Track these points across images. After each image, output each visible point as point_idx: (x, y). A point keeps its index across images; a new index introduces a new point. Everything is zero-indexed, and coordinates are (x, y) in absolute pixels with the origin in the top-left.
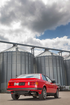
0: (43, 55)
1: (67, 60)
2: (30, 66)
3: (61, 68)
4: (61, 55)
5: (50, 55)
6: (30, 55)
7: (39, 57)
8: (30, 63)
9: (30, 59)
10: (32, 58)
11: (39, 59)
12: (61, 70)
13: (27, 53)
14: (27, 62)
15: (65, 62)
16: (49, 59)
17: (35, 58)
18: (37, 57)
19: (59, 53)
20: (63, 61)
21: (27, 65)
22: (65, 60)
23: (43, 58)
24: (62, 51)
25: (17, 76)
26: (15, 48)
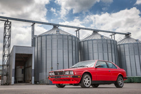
0: (90, 39)
1: (121, 44)
2: (74, 52)
3: (113, 54)
4: (113, 39)
5: (100, 38)
6: (74, 38)
7: (85, 41)
8: (74, 49)
9: (74, 44)
10: (76, 43)
11: (86, 43)
12: (114, 57)
13: (70, 36)
14: (70, 48)
15: (118, 47)
16: (98, 43)
17: (80, 42)
18: (83, 41)
19: (111, 35)
20: (117, 45)
21: (70, 51)
22: (119, 45)
23: (91, 42)
24: (115, 33)
25: (58, 64)
26: (56, 30)
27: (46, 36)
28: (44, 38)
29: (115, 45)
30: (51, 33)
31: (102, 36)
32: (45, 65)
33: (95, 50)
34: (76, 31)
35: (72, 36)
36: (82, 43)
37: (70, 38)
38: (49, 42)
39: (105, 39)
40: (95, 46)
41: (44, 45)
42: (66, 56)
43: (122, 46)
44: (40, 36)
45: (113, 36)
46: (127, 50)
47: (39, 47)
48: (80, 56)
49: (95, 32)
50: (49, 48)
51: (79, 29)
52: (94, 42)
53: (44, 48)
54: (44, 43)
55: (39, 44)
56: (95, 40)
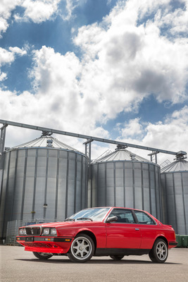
0: (111, 160)
1: (169, 173)
2: (78, 183)
3: (153, 191)
4: (154, 161)
5: (129, 159)
6: (79, 157)
7: (102, 163)
8: (79, 176)
9: (79, 167)
10: (84, 166)
11: (102, 167)
12: (153, 196)
13: (73, 152)
14: (71, 175)
15: (163, 177)
16: (124, 168)
17: (92, 165)
18: (98, 164)
19: (151, 155)
20: (160, 174)
21: (71, 182)
22: (164, 173)
23: (112, 165)
24: (158, 151)
25: (45, 205)
26: (46, 140)
27: (27, 149)
28: (22, 154)
29: (157, 174)
30: (37, 145)
31: (132, 155)
32: (20, 207)
33: (119, 181)
34: (86, 144)
35: (76, 153)
36: (95, 168)
37: (72, 155)
38: (31, 162)
39: (137, 161)
40: (119, 174)
41: (21, 168)
42: (62, 190)
43: (169, 177)
44: (14, 150)
45: (154, 157)
46: (178, 184)
47: (12, 170)
48: (89, 192)
49: (121, 147)
50: (30, 172)
51: (90, 140)
52: (117, 165)
53: (21, 174)
55: (13, 165)
56: (119, 161)
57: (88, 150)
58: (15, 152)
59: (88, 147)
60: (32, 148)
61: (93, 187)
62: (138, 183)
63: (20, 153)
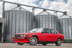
0: (41, 14)
1: (61, 19)
2: (30, 22)
3: (55, 25)
4: (56, 15)
5: (47, 14)
6: (30, 14)
7: (38, 16)
8: (30, 20)
9: (30, 17)
10: (32, 16)
11: (38, 17)
12: (55, 27)
13: (28, 12)
14: (28, 20)
15: (59, 20)
16: (46, 17)
17: (35, 16)
18: (37, 16)
19: (55, 13)
20: (58, 19)
21: (28, 22)
22: (59, 19)
23: (42, 16)
24: (57, 12)
25: (19, 30)
26: (19, 8)
27: (12, 11)
28: (11, 12)
29: (57, 19)
30: (16, 10)
31: (48, 13)
33: (44, 22)
34: (33, 9)
35: (29, 12)
36: (36, 17)
37: (28, 13)
38: (14, 16)
39: (50, 15)
40: (44, 19)
41: (11, 17)
42: (25, 25)
43: (61, 20)
44: (8, 11)
45: (56, 13)
46: (64, 22)
47: (7, 18)
48: (34, 25)
49: (45, 10)
50: (14, 19)
51: (34, 8)
52: (43, 16)
53: (11, 19)
54: (11, 16)
55: (8, 16)
56: (44, 15)
57: (33, 12)
58: (8, 12)
59: (33, 10)
60: (14, 11)
61: (35, 24)
62: (50, 22)
63: (10, 12)
